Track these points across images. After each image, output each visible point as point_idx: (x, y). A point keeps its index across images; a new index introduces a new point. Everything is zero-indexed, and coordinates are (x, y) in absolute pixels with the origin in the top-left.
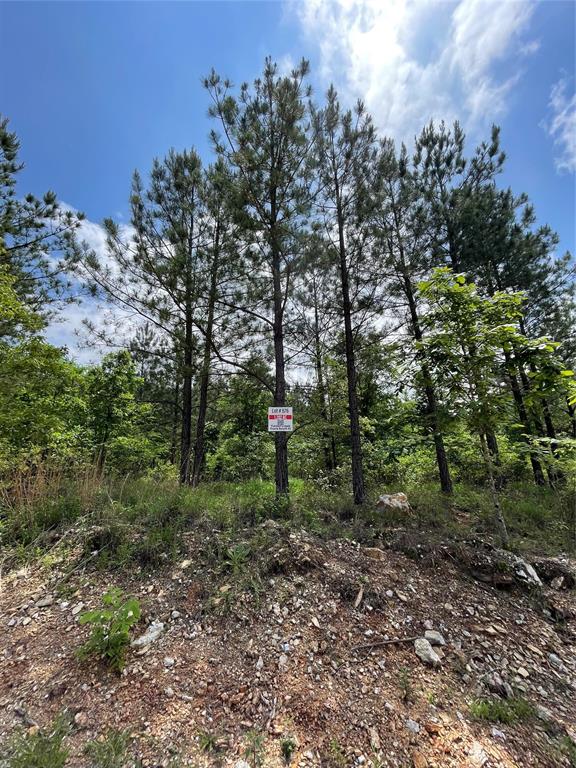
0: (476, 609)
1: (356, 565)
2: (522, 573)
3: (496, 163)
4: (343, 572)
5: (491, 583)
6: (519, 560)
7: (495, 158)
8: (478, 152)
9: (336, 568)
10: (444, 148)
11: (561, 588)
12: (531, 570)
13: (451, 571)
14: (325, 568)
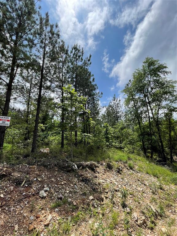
0: (60, 178)
1: (25, 172)
2: (74, 167)
3: (89, 64)
4: (19, 175)
5: (65, 171)
6: (74, 164)
7: (89, 62)
8: (86, 59)
9: (16, 175)
10: (79, 53)
11: (81, 169)
12: (76, 166)
13: (56, 169)
14: (12, 175)
